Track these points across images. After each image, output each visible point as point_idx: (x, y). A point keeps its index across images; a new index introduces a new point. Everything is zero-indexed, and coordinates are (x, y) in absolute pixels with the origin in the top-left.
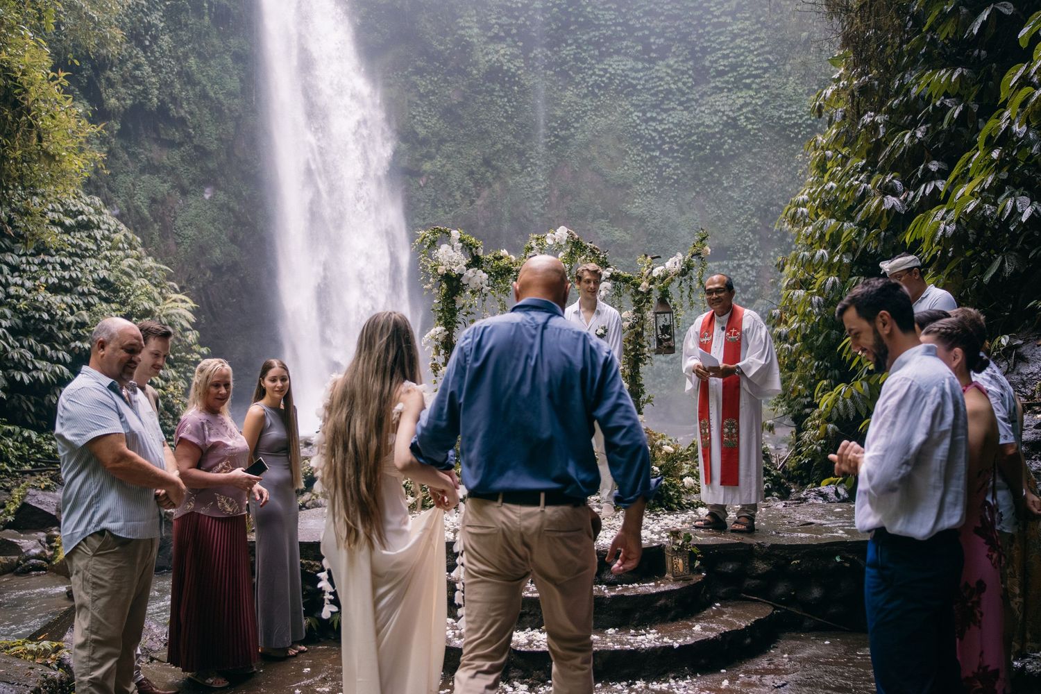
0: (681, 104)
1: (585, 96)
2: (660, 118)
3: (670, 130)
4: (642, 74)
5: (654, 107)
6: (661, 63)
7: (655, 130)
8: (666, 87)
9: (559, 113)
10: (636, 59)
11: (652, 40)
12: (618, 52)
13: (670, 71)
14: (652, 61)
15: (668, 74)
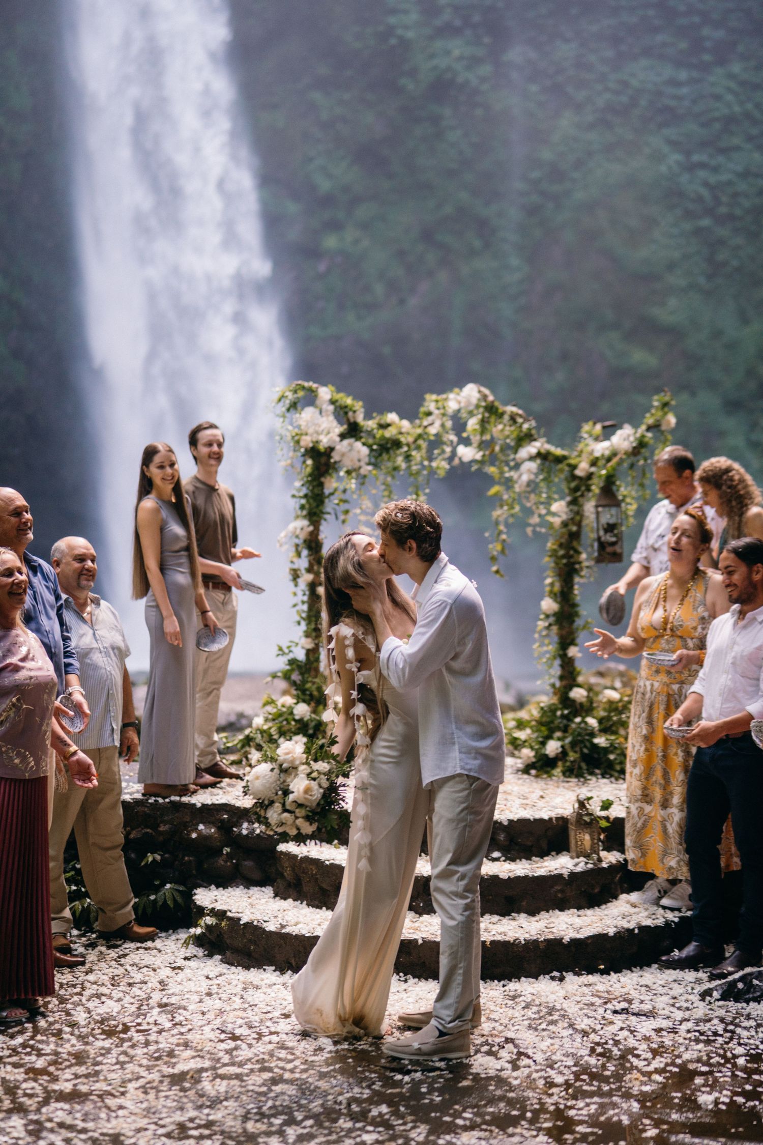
0: (750, 139)
1: (591, 127)
2: (713, 163)
3: (730, 183)
4: (684, 90)
5: (703, 144)
6: (719, 71)
7: (706, 184)
8: (726, 111)
9: (546, 155)
10: (679, 64)
11: (706, 31)
12: (647, 52)
13: (732, 85)
14: (705, 68)
15: (729, 90)
